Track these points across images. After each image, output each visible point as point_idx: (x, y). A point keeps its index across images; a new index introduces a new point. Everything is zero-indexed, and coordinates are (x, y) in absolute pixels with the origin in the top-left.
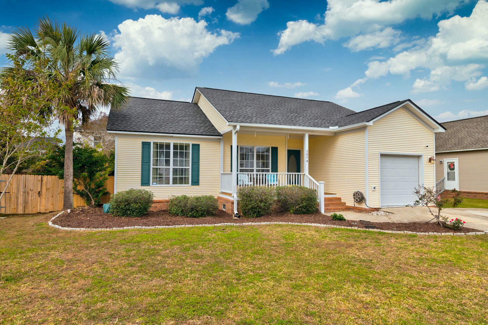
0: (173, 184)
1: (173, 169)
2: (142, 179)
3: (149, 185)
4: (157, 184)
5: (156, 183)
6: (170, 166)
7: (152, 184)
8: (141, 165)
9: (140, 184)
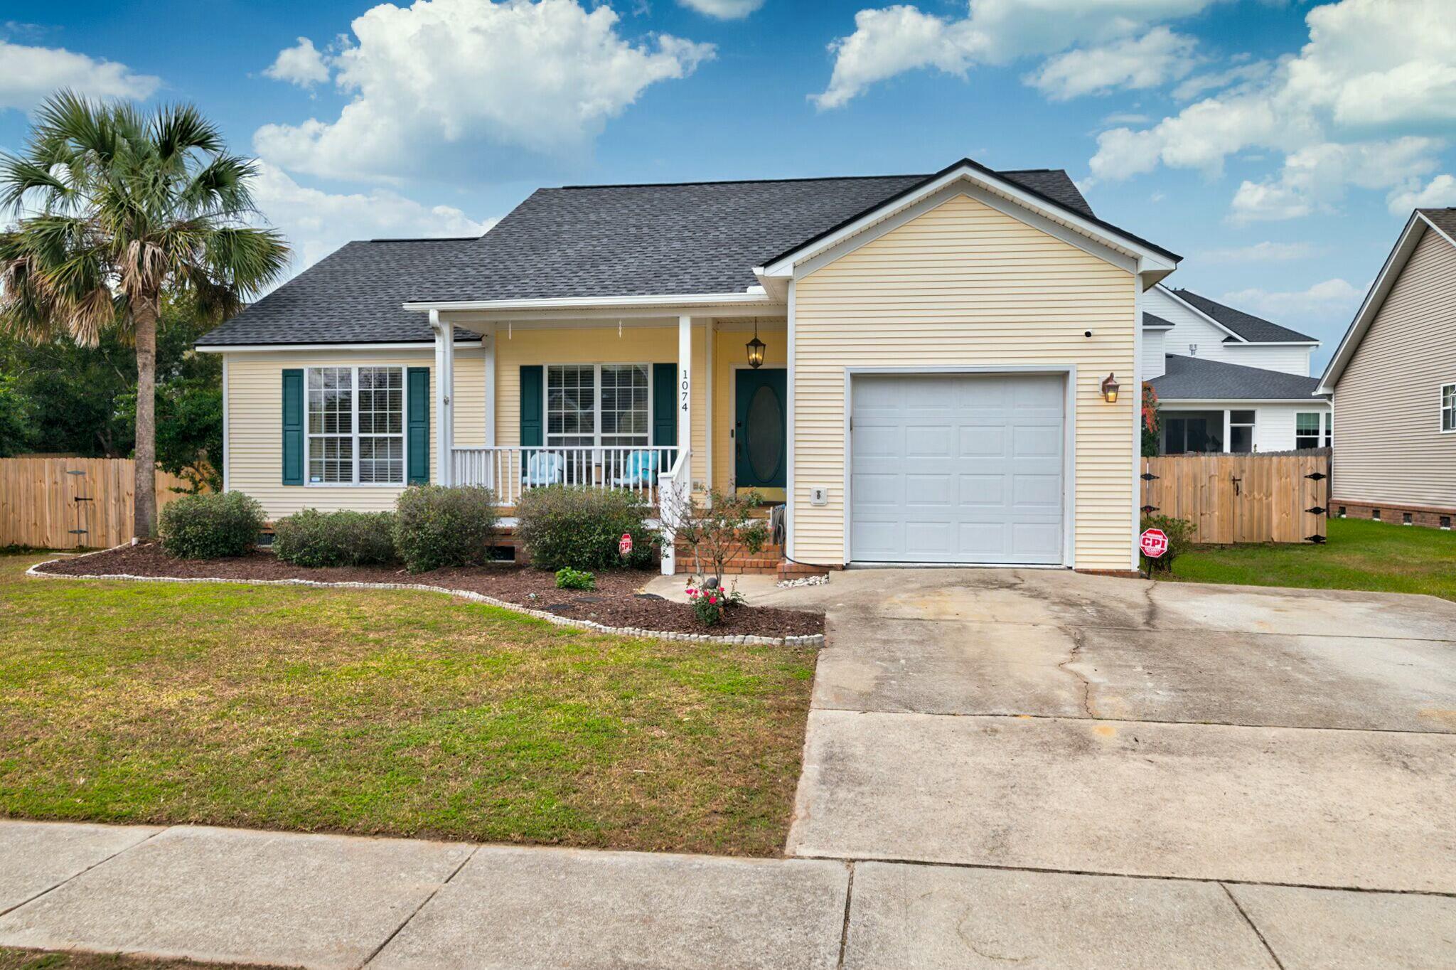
0: (361, 481)
1: (361, 439)
2: (285, 468)
3: (302, 484)
4: (321, 480)
5: (318, 479)
6: (350, 432)
7: (311, 481)
8: (281, 431)
9: (281, 480)
